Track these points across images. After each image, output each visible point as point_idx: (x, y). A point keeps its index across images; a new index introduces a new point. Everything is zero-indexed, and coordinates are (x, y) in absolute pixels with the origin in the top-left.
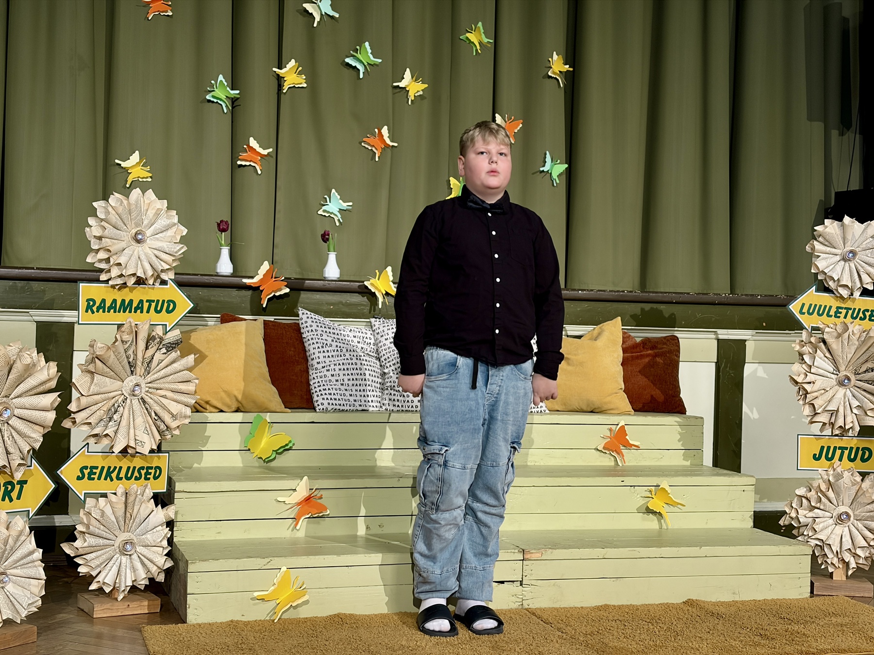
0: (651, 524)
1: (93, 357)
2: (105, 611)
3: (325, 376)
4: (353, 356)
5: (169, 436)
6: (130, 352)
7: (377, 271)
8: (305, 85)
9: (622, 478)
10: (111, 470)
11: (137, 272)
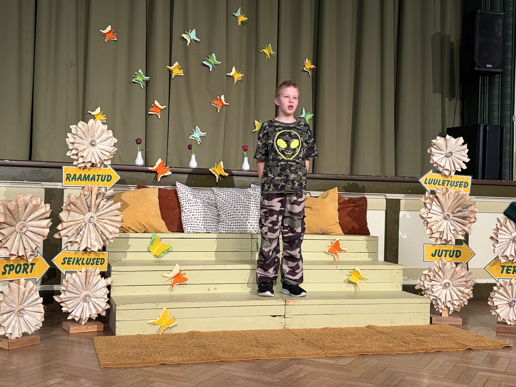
0: (351, 288)
1: (69, 203)
2: (75, 330)
3: (189, 215)
4: (203, 206)
5: (108, 243)
6: (88, 200)
7: (215, 164)
8: (183, 75)
9: (336, 266)
10: (79, 260)
11: (92, 160)
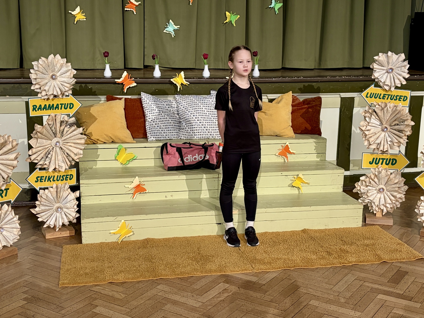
0: (296, 191)
1: (36, 132)
2: (51, 236)
3: (152, 124)
4: (166, 114)
5: (74, 163)
6: (53, 128)
7: (177, 74)
9: (281, 173)
10: (50, 177)
11: (54, 93)
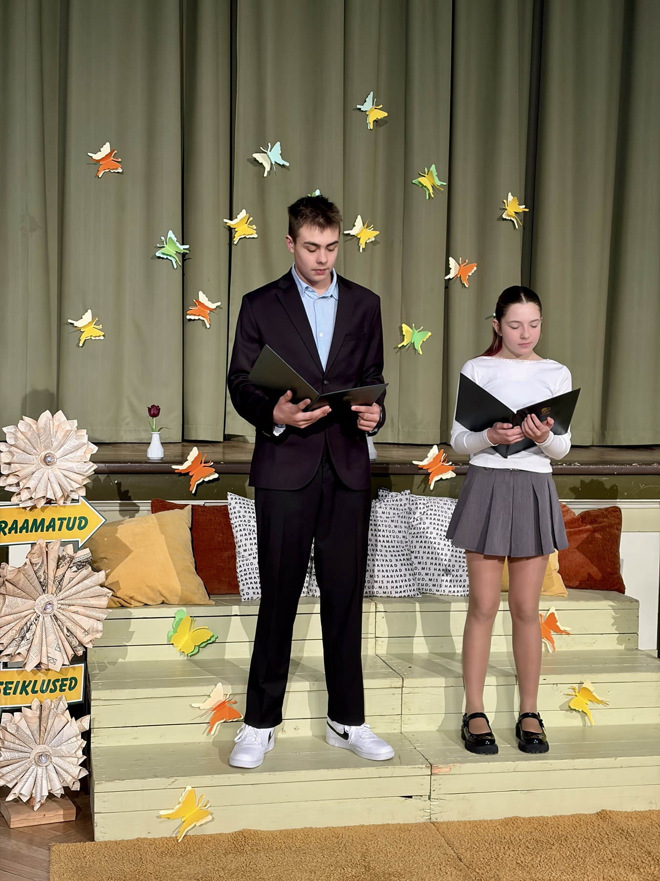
0: (575, 721)
1: (4, 581)
2: (22, 821)
3: (252, 564)
5: (81, 652)
6: (41, 573)
8: (256, 236)
10: (26, 684)
11: (47, 495)
